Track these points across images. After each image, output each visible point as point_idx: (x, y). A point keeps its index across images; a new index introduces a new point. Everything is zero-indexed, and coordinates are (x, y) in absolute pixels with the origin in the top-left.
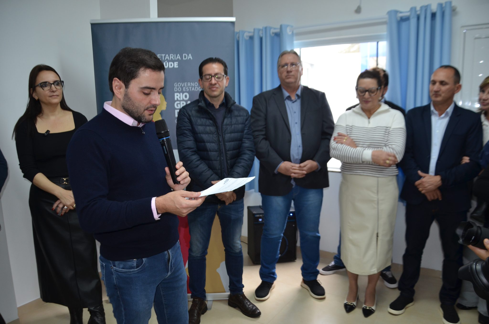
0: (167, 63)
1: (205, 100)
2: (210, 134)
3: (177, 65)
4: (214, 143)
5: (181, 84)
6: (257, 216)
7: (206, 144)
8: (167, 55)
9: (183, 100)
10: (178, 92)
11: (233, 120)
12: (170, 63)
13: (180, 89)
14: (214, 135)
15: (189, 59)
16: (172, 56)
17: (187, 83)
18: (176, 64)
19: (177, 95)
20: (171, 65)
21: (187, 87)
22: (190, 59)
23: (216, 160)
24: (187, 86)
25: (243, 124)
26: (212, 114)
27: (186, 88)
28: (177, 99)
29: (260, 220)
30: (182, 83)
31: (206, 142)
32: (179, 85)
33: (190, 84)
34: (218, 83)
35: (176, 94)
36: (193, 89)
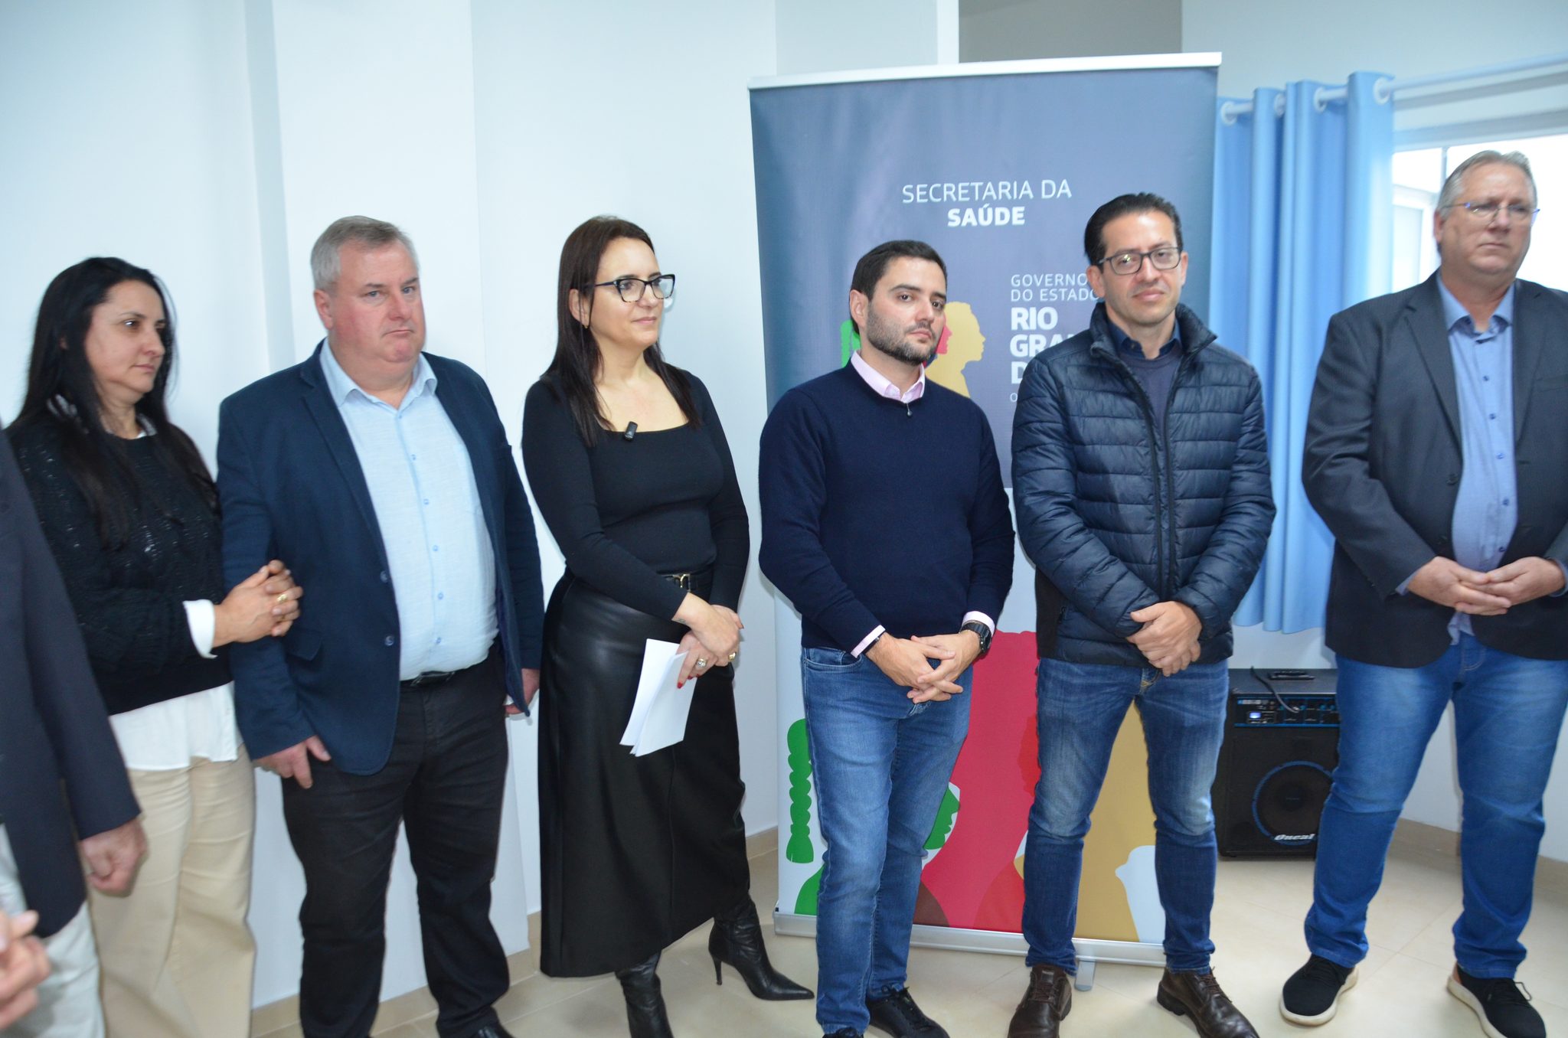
0: (990, 211)
1: (1112, 332)
2: (1126, 444)
3: (1022, 215)
4: (1138, 474)
5: (1033, 279)
6: (1245, 702)
7: (1112, 477)
8: (990, 185)
9: (1038, 331)
10: (1021, 304)
11: (1205, 398)
12: (998, 210)
13: (1027, 295)
14: (1138, 448)
15: (1062, 194)
16: (1005, 188)
17: (1051, 275)
18: (1019, 212)
19: (1020, 315)
20: (1002, 217)
21: (1053, 287)
22: (1064, 195)
23: (1145, 533)
24: (1051, 285)
25: (1235, 411)
26: (1136, 378)
27: (1049, 291)
28: (1019, 325)
29: (1254, 716)
30: (1035, 276)
31: (1113, 473)
32: (1027, 281)
33: (1062, 278)
34: (1162, 277)
35: (1015, 311)
36: (1072, 295)
